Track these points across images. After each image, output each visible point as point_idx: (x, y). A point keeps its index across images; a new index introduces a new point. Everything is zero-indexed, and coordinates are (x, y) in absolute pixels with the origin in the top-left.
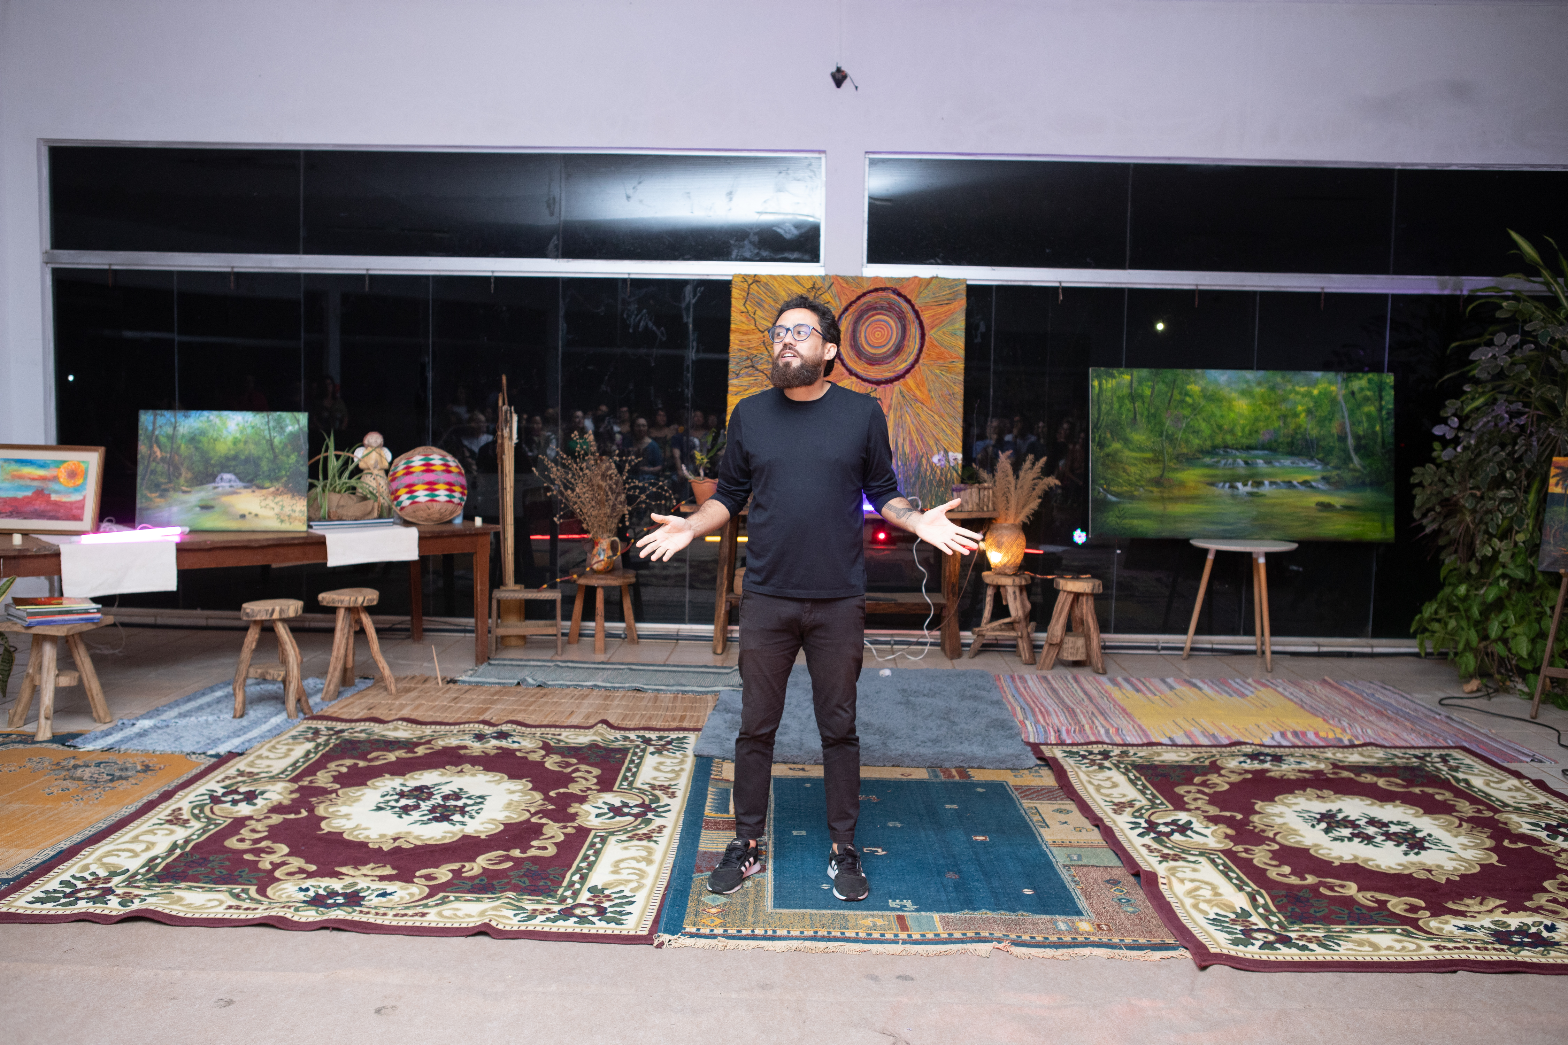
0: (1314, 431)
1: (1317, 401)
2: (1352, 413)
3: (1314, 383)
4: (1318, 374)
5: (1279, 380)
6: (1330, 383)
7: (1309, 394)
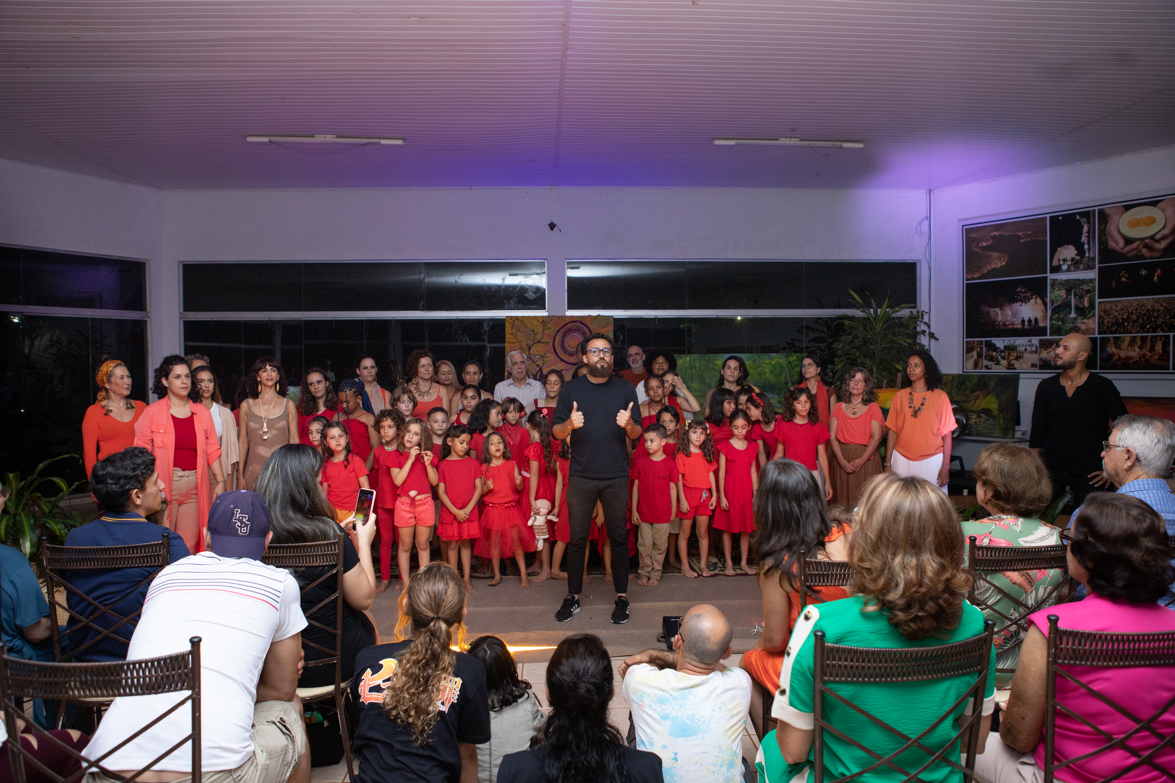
0: (773, 380)
1: (774, 367)
2: (790, 372)
3: (773, 359)
4: (774, 355)
5: (757, 358)
6: (780, 358)
7: (770, 364)
